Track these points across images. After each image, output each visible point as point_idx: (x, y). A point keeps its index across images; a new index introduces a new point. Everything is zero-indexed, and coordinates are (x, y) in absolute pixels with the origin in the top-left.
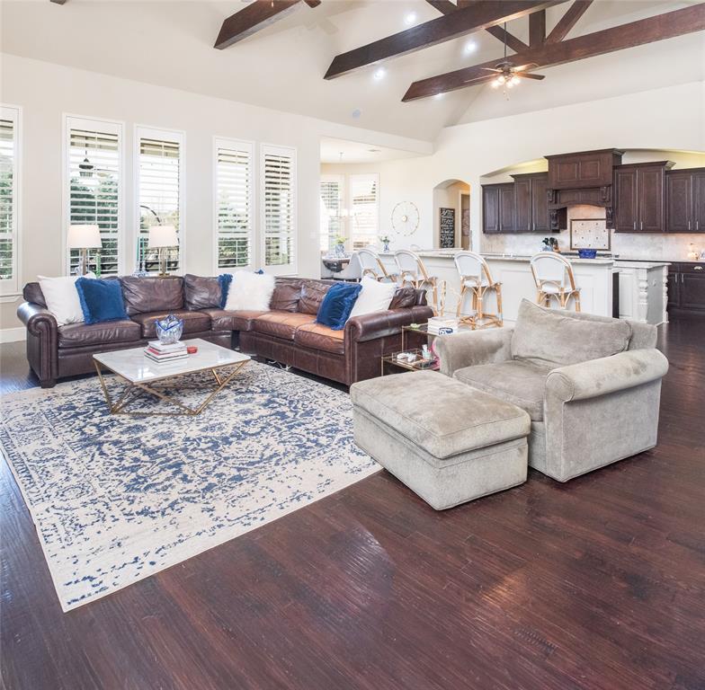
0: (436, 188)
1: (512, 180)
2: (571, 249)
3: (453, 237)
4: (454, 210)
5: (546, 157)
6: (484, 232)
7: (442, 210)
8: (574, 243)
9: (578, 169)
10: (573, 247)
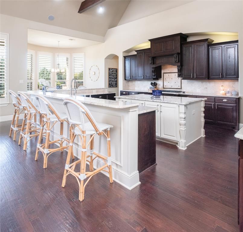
0: (105, 59)
1: (136, 53)
2: (164, 88)
3: (117, 82)
4: (117, 69)
5: (149, 40)
6: (125, 79)
7: (109, 69)
8: (165, 85)
9: (164, 45)
10: (164, 87)
